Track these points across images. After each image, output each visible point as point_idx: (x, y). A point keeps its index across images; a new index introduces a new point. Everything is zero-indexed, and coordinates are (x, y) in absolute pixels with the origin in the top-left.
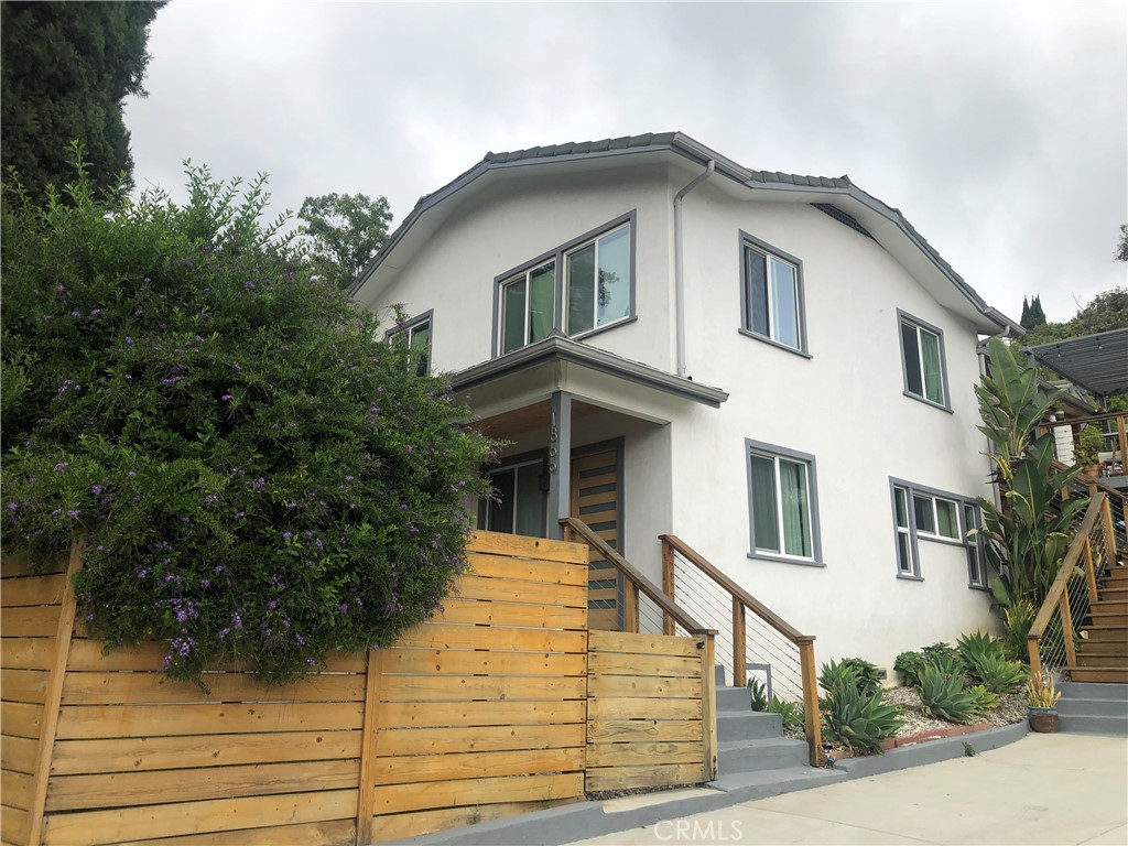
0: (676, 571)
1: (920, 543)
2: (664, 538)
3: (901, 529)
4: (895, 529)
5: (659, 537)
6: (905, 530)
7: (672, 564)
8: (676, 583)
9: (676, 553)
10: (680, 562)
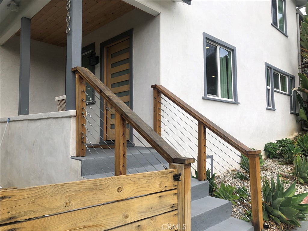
0: (162, 107)
1: (275, 94)
2: (155, 87)
3: (269, 87)
4: (267, 87)
5: (152, 86)
6: (269, 88)
7: (159, 102)
8: (161, 114)
9: (162, 96)
10: (165, 101)
